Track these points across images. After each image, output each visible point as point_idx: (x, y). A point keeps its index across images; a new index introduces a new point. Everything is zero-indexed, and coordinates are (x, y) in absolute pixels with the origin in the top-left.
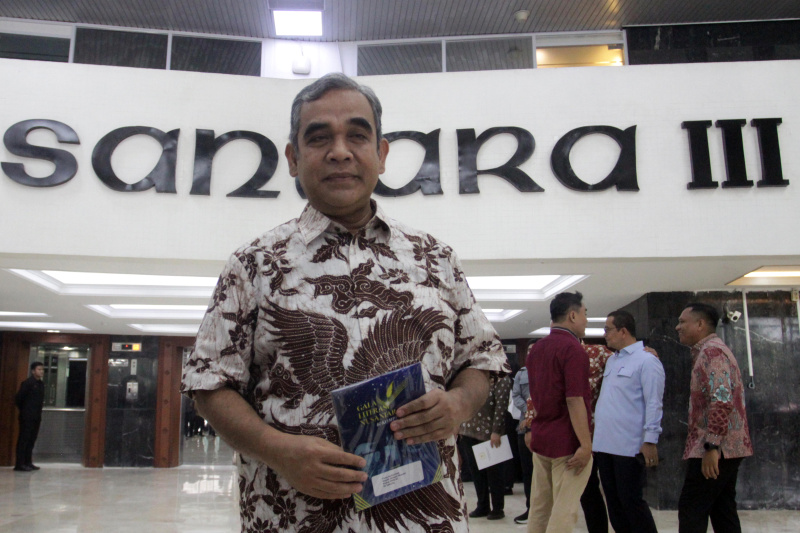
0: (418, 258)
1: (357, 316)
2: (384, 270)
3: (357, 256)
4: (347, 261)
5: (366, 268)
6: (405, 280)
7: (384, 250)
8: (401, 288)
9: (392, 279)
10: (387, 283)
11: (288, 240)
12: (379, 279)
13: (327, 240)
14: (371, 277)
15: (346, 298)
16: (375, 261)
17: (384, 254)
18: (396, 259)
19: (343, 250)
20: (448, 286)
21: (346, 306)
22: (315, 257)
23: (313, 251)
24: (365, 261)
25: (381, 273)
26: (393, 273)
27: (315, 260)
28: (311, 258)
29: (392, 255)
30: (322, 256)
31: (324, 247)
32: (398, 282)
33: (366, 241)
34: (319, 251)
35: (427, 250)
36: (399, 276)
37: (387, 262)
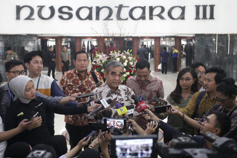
0: (126, 95)
1: (114, 108)
2: (119, 99)
3: (114, 96)
4: (113, 97)
5: (116, 99)
6: (123, 100)
7: (119, 94)
8: (122, 102)
9: (120, 101)
10: (119, 101)
11: (102, 91)
12: (118, 101)
13: (109, 93)
14: (117, 101)
15: (112, 105)
16: (118, 97)
17: (119, 95)
18: (121, 96)
19: (112, 95)
20: (131, 100)
21: (112, 106)
22: (107, 96)
23: (106, 95)
24: (116, 97)
25: (118, 99)
26: (121, 99)
27: (107, 97)
28: (106, 96)
29: (120, 95)
30: (108, 96)
31: (108, 94)
32: (121, 101)
33: (116, 93)
34: (108, 95)
35: (127, 92)
36: (122, 99)
37: (120, 97)
